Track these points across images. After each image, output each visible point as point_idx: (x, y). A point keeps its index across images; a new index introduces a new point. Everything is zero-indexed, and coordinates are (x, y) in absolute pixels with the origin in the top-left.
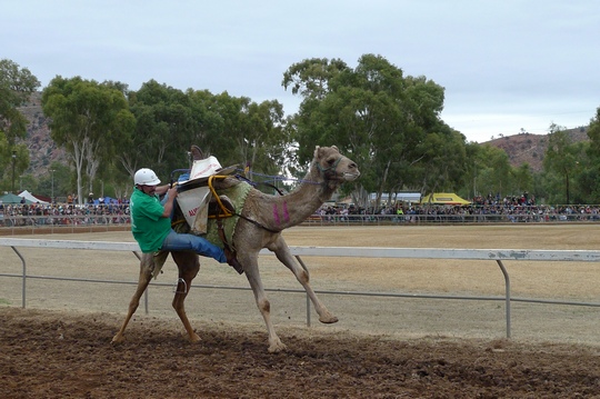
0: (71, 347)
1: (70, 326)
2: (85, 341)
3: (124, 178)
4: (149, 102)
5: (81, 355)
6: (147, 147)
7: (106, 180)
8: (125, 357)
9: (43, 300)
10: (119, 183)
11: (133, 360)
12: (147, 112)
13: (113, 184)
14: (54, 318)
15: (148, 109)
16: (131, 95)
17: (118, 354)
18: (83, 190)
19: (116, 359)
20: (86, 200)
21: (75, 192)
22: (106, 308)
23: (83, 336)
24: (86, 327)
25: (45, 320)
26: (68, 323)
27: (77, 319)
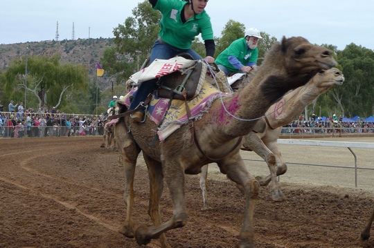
0: (310, 206)
1: (308, 193)
2: (318, 202)
3: (334, 105)
4: (350, 57)
5: (318, 210)
6: (349, 85)
7: (323, 106)
8: (346, 212)
9: (290, 178)
10: (331, 108)
11: (350, 214)
12: (349, 64)
13: (327, 109)
14: (297, 188)
15: (350, 62)
16: (339, 53)
17: (340, 210)
18: (309, 112)
19: (340, 213)
20: (310, 119)
21: (304, 113)
22: (329, 183)
23: (317, 199)
24: (318, 194)
25: (292, 189)
26: (306, 191)
27: (311, 189)
